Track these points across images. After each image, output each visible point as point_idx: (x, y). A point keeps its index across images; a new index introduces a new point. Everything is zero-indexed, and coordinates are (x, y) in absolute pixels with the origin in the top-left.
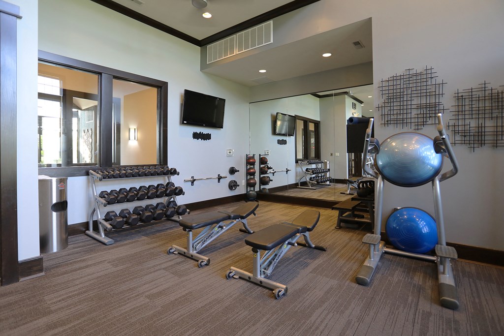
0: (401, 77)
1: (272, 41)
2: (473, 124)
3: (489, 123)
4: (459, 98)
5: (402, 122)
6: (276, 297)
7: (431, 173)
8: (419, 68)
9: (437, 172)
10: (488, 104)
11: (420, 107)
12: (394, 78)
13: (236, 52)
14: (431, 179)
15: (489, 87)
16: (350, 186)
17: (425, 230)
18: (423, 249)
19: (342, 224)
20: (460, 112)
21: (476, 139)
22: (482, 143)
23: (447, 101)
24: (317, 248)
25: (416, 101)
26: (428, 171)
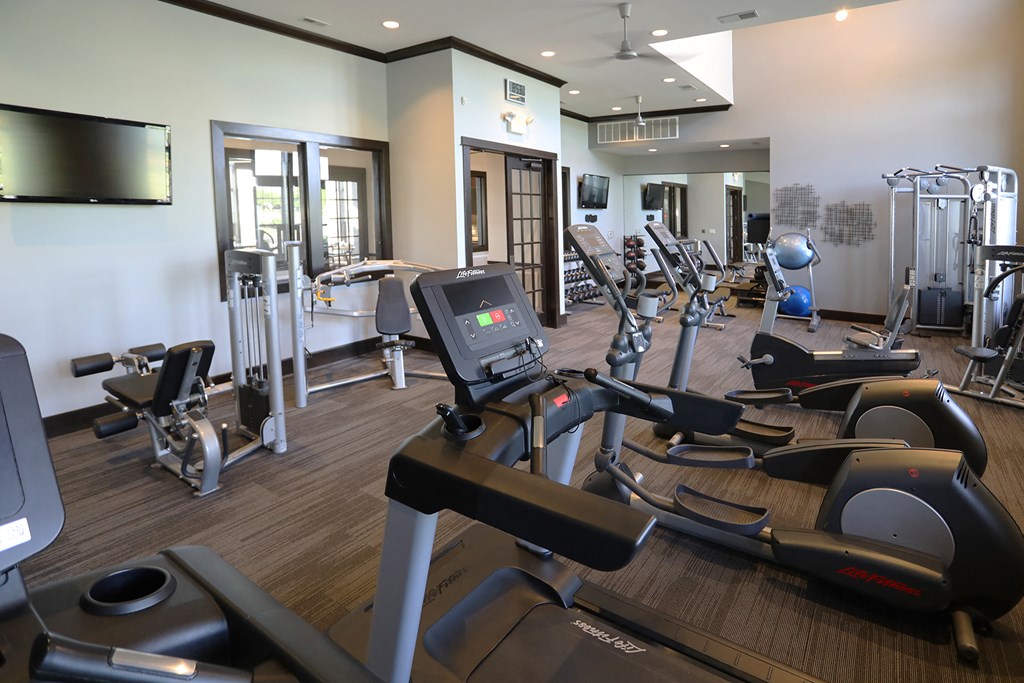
0: (791, 189)
1: (678, 137)
2: (837, 228)
3: (846, 228)
4: (829, 209)
5: (791, 223)
6: (720, 330)
7: (806, 261)
8: (803, 184)
9: (810, 261)
10: (845, 215)
11: (803, 213)
12: (786, 189)
13: (636, 138)
14: (807, 265)
15: (846, 204)
16: (736, 274)
17: (805, 301)
18: (804, 313)
19: (741, 304)
20: (829, 219)
21: (838, 238)
22: (842, 242)
23: (821, 211)
24: (728, 316)
25: (800, 209)
26: (804, 260)
